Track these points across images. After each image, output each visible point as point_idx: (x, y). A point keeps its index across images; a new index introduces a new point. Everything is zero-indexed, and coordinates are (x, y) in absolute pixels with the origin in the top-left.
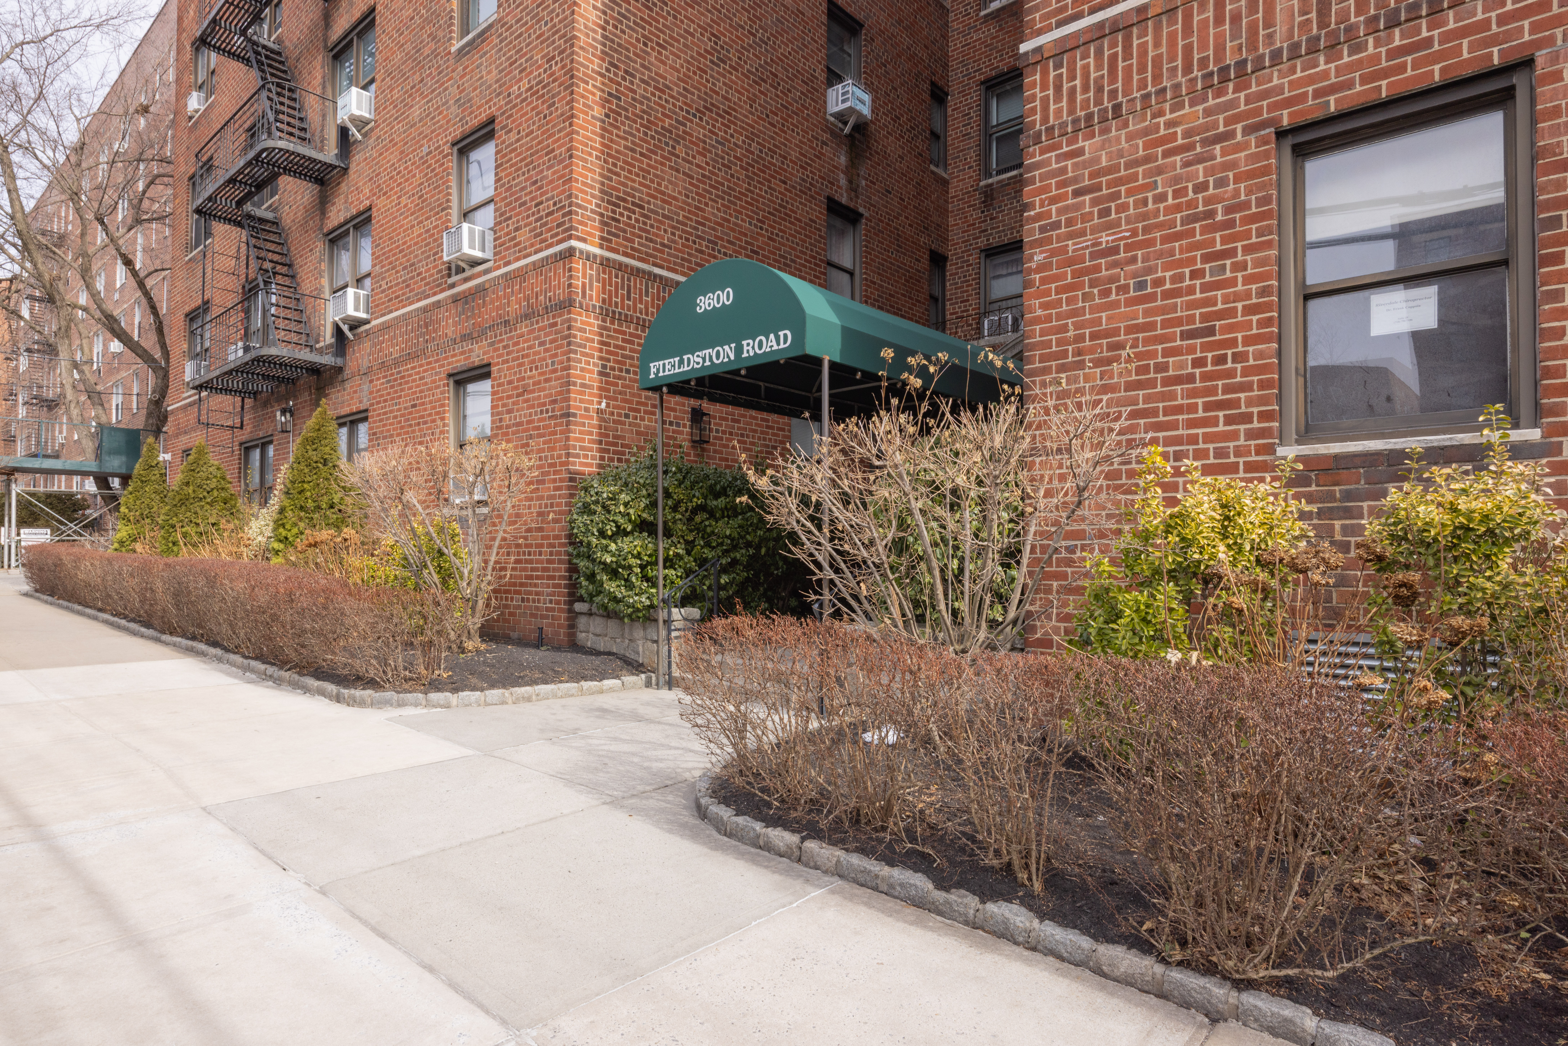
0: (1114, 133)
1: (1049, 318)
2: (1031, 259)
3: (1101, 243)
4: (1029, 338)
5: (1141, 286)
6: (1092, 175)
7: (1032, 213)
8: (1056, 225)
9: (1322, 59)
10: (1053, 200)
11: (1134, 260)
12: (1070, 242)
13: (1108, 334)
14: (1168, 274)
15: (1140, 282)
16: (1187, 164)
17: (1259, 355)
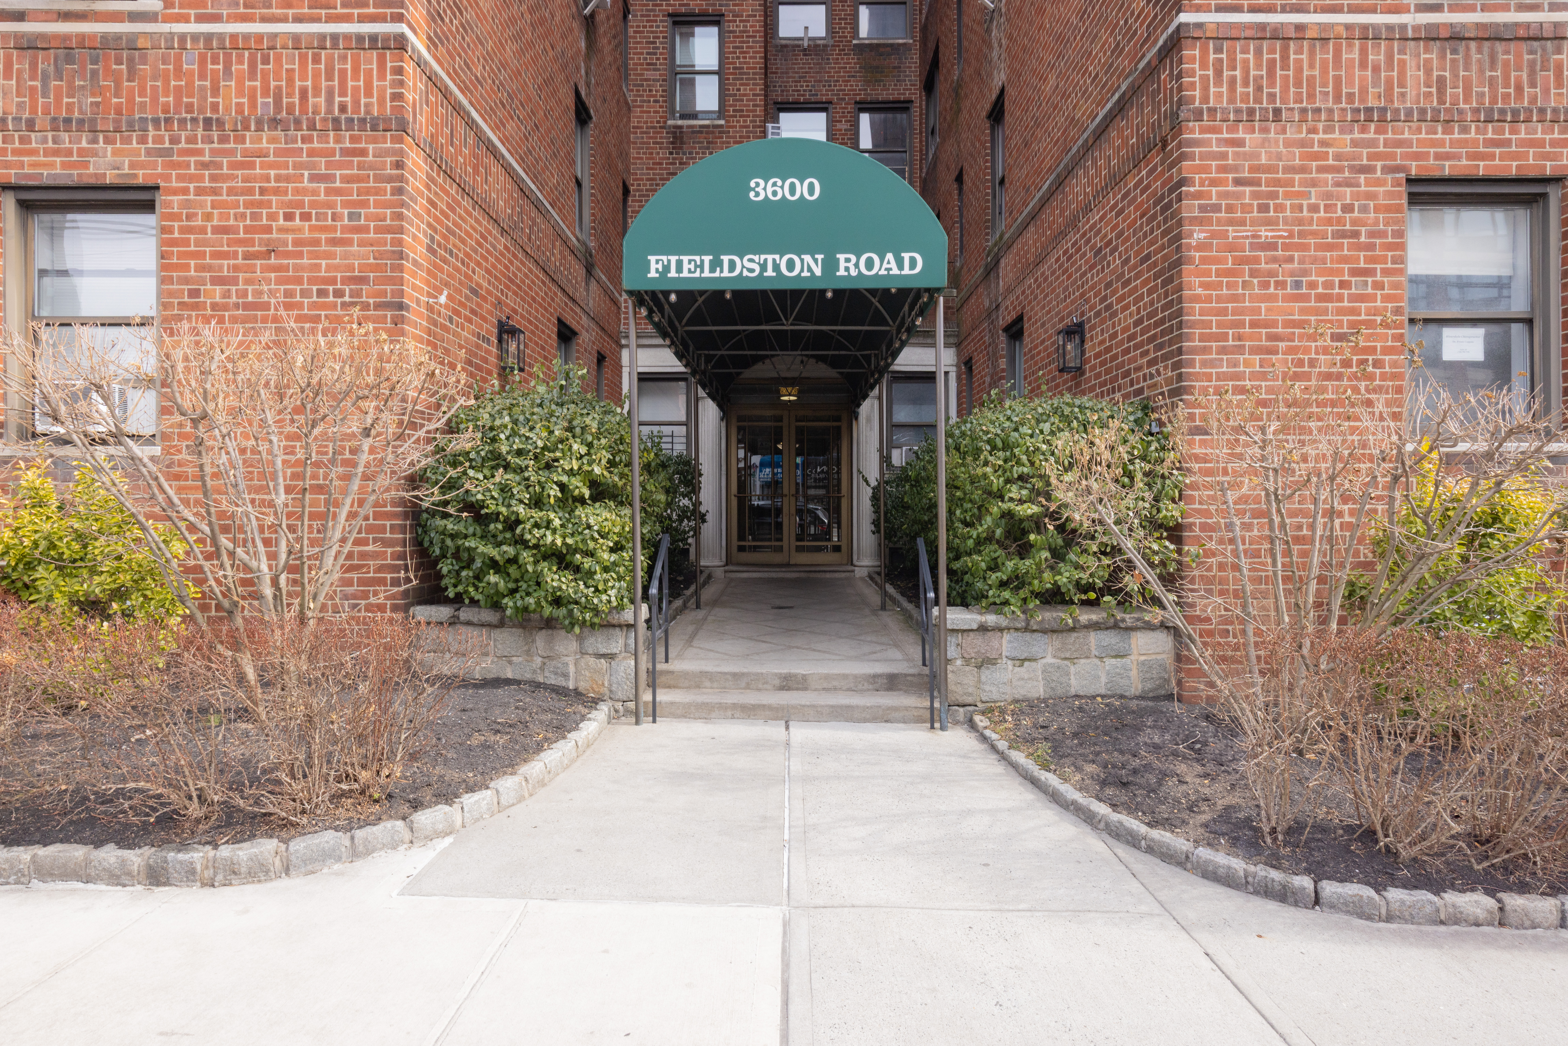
0: (1272, 135)
1: (1209, 299)
2: (1190, 236)
3: (1260, 237)
4: (1189, 314)
5: (1298, 285)
6: (1253, 169)
7: (1192, 189)
8: (1216, 208)
9: (1440, 129)
10: (1214, 183)
11: (1291, 260)
12: (1230, 228)
13: (1267, 324)
14: (1321, 279)
15: (1296, 281)
16: (1338, 184)
17: (1394, 364)
